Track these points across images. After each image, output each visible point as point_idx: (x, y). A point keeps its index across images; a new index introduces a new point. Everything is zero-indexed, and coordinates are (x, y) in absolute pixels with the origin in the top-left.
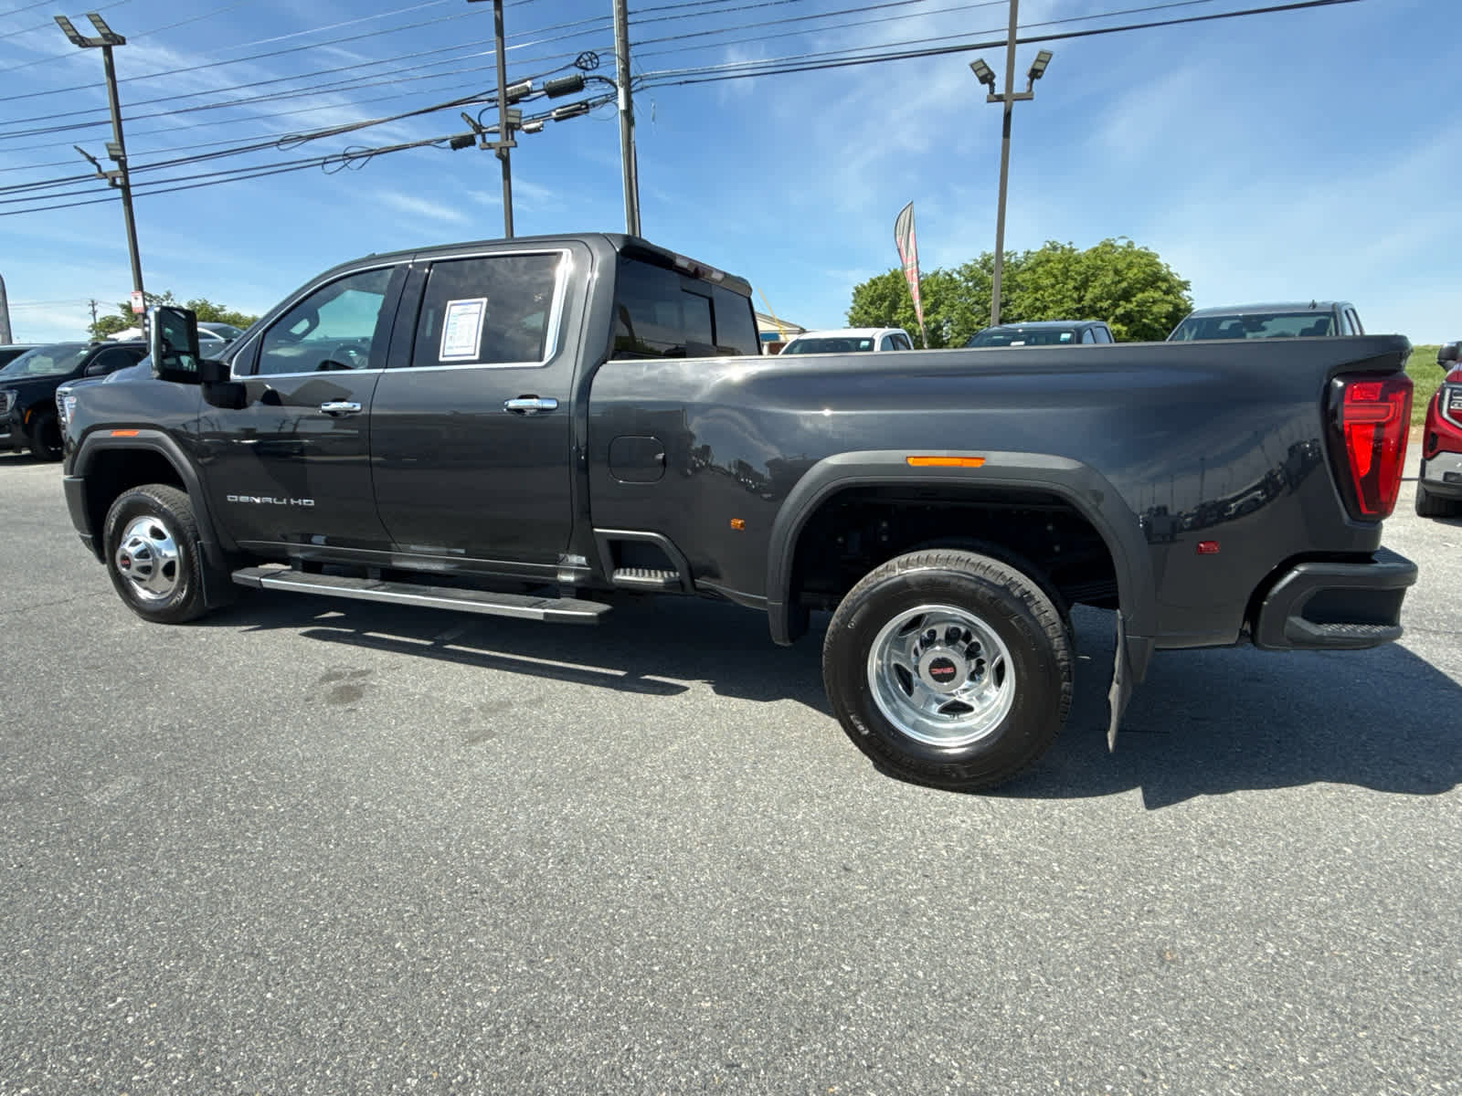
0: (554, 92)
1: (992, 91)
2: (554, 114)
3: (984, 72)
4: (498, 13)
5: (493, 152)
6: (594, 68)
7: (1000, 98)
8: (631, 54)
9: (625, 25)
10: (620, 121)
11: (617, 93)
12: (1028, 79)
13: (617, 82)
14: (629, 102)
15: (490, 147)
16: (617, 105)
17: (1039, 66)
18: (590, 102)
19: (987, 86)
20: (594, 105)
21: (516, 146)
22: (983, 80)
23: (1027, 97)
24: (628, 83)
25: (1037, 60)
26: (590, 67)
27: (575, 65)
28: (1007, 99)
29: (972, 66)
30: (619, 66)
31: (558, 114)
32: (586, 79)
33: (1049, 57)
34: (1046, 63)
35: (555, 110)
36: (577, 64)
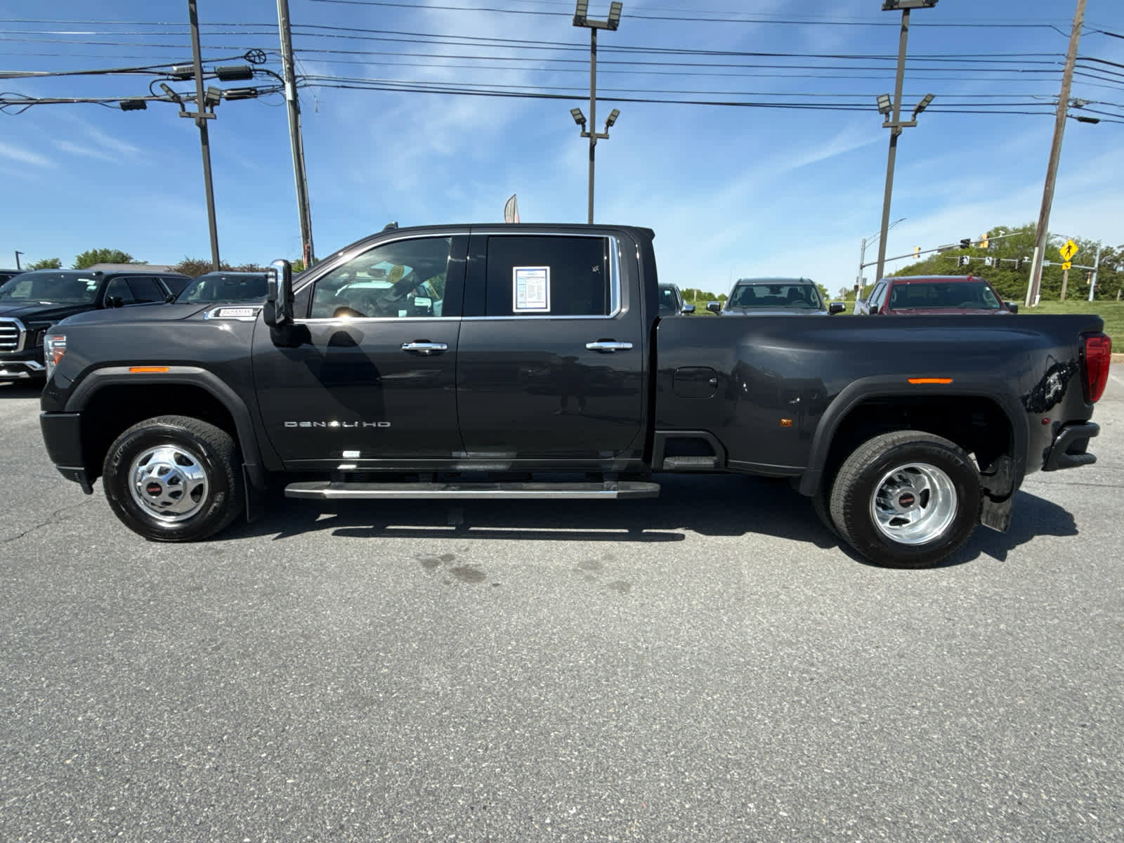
0: (225, 76)
1: (584, 130)
2: (225, 94)
3: (580, 117)
4: (193, 7)
5: (193, 121)
6: (260, 63)
7: (589, 135)
8: (294, 58)
9: (288, 34)
10: (288, 109)
11: (284, 85)
12: (605, 125)
13: (285, 79)
14: (295, 94)
15: (190, 115)
16: (284, 96)
17: (612, 118)
18: (258, 89)
19: (580, 126)
20: (262, 92)
21: (215, 118)
22: (578, 122)
23: (606, 136)
24: (293, 79)
25: (612, 115)
26: (257, 61)
27: (245, 57)
28: (593, 137)
29: (571, 111)
30: (285, 66)
31: (229, 94)
32: (255, 70)
33: (619, 112)
34: (616, 117)
35: (226, 91)
36: (246, 57)
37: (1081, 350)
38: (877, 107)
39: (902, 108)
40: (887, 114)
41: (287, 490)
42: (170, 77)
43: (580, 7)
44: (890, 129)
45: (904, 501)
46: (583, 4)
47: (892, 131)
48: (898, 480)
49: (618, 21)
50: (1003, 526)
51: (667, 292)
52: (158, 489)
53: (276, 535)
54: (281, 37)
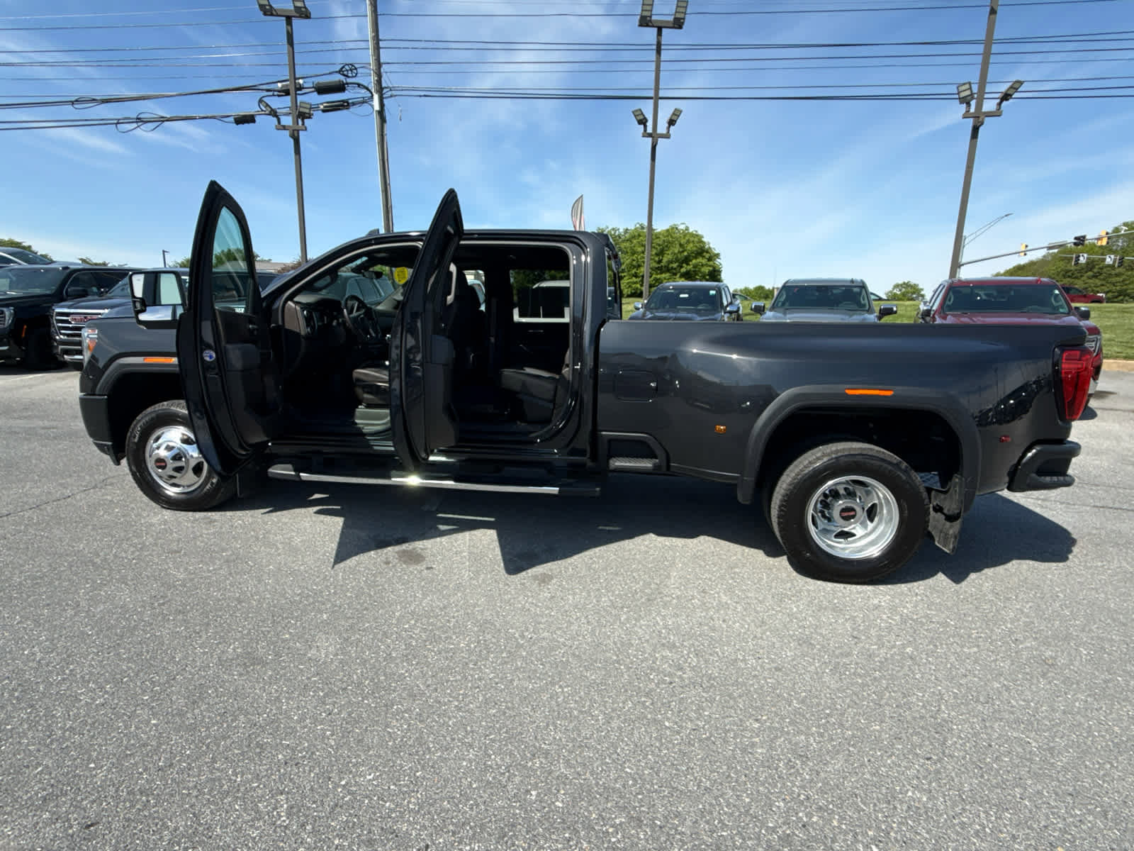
0: (322, 90)
1: (645, 130)
2: (322, 107)
3: (641, 117)
4: (289, 28)
5: (287, 133)
6: (353, 77)
7: (650, 135)
8: (382, 70)
9: (377, 48)
10: (375, 118)
11: (372, 95)
12: (667, 125)
13: (373, 91)
14: (382, 105)
15: (284, 128)
16: (372, 106)
17: (674, 118)
18: (350, 101)
19: (642, 126)
20: (354, 104)
21: (306, 129)
22: (640, 122)
23: (667, 136)
24: (380, 90)
25: (674, 114)
26: (350, 75)
28: (654, 136)
29: (633, 112)
30: (373, 78)
31: (325, 107)
32: (347, 84)
33: (681, 112)
34: (679, 116)
35: (322, 104)
36: (340, 72)
37: (1055, 364)
38: (957, 96)
39: (986, 96)
40: (968, 104)
41: (270, 470)
42: (276, 93)
43: (646, 8)
44: (972, 120)
45: (846, 514)
46: (648, 5)
47: (974, 122)
48: (842, 492)
49: (684, 19)
50: (951, 546)
51: (712, 292)
52: (163, 464)
53: (267, 510)
54: (371, 52)
